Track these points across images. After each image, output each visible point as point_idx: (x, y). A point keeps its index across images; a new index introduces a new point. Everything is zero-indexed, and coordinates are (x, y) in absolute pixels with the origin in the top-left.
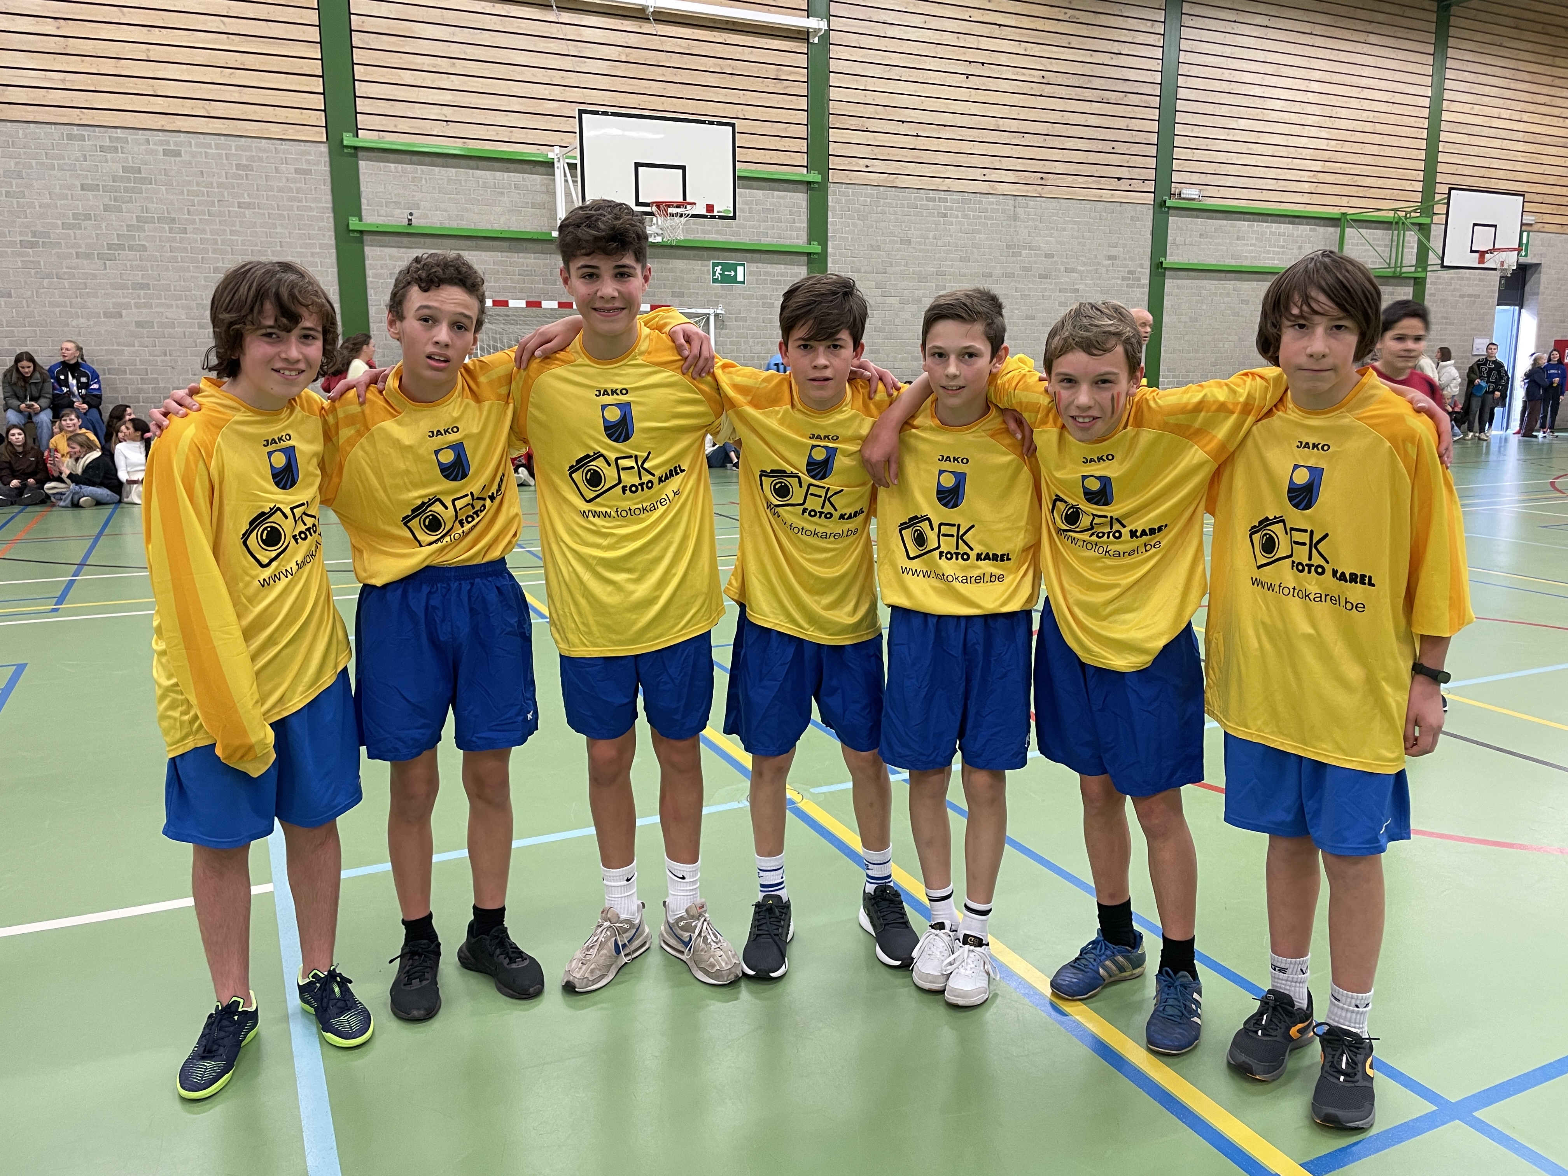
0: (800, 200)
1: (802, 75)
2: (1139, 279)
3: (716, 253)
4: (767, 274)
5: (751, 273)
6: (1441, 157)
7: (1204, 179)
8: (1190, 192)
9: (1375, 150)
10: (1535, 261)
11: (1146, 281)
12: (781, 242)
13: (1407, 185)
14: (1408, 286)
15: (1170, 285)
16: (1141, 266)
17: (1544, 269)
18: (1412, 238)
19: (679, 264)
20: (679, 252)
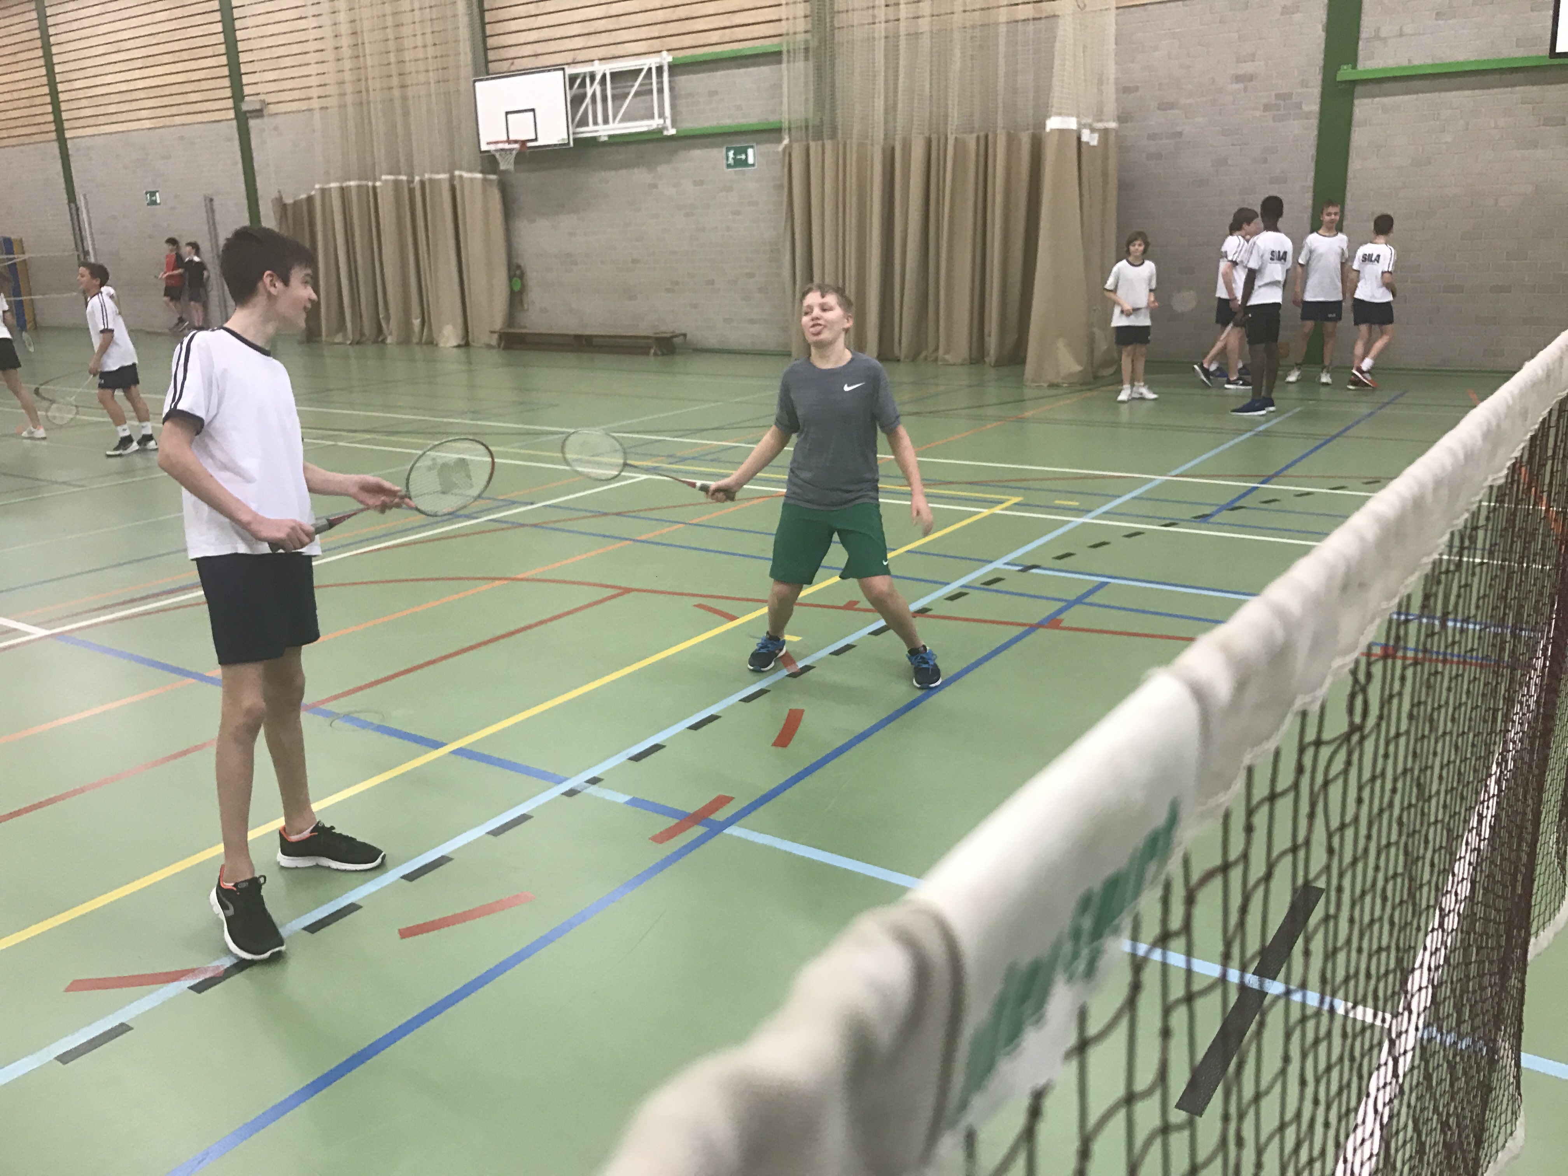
2: (1299, 106)
3: (728, 138)
4: (776, 153)
5: (761, 155)
11: (1313, 106)
15: (1366, 108)
16: (1304, 84)
19: (697, 153)
20: (699, 141)
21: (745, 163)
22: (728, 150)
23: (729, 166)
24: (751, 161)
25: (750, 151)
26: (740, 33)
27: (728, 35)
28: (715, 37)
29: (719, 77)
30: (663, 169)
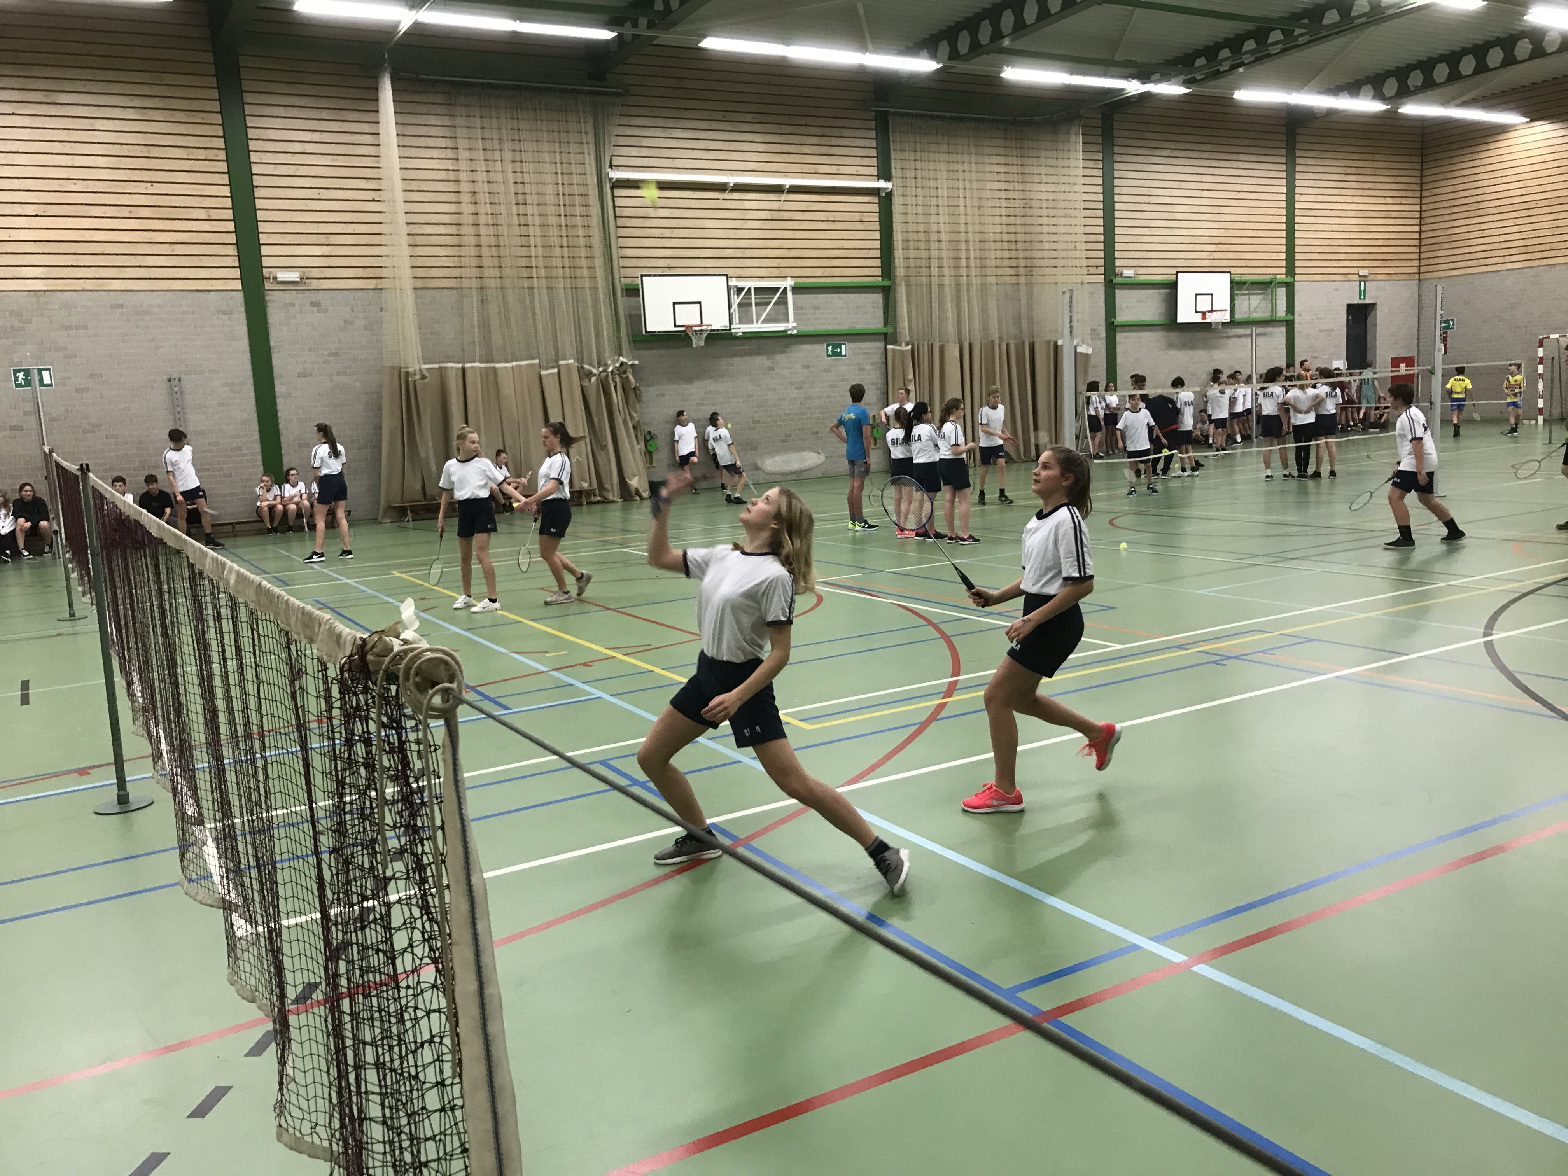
0: (877, 298)
1: (876, 217)
2: (1099, 334)
3: (829, 338)
4: (860, 348)
5: (850, 349)
6: (1297, 234)
7: (1135, 263)
8: (1128, 272)
9: (1251, 233)
10: (1371, 302)
11: (1103, 335)
12: (868, 327)
13: (1275, 256)
14: (1282, 326)
15: (1121, 337)
16: (1100, 325)
17: (1378, 307)
18: (1282, 292)
19: (806, 347)
20: (806, 339)
21: (840, 354)
22: (828, 345)
23: (828, 356)
24: (843, 353)
25: (843, 347)
26: (836, 272)
27: (827, 272)
28: (819, 272)
29: (822, 298)
30: (780, 357)
